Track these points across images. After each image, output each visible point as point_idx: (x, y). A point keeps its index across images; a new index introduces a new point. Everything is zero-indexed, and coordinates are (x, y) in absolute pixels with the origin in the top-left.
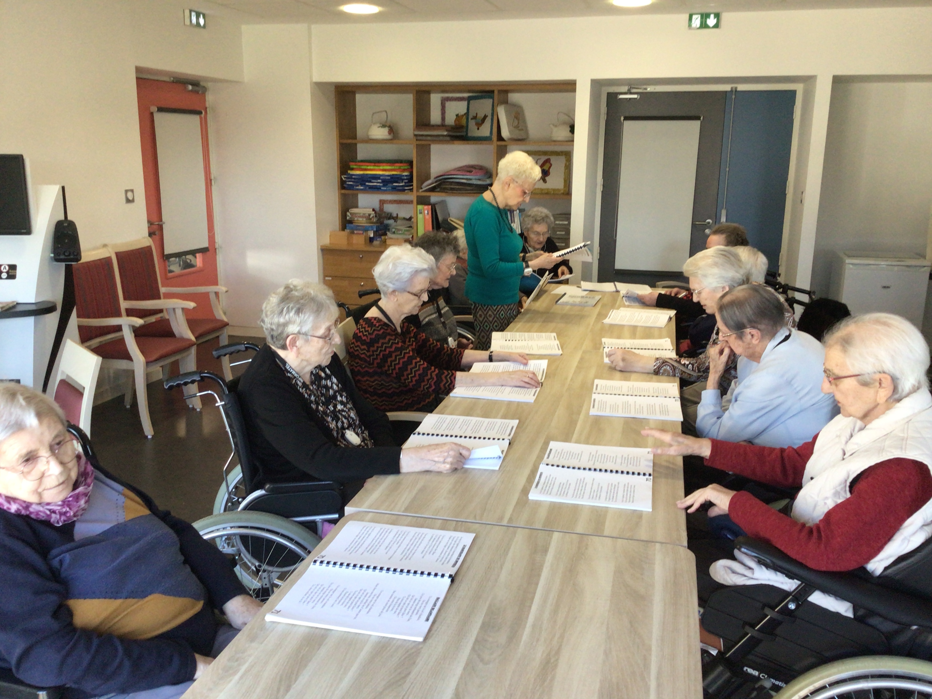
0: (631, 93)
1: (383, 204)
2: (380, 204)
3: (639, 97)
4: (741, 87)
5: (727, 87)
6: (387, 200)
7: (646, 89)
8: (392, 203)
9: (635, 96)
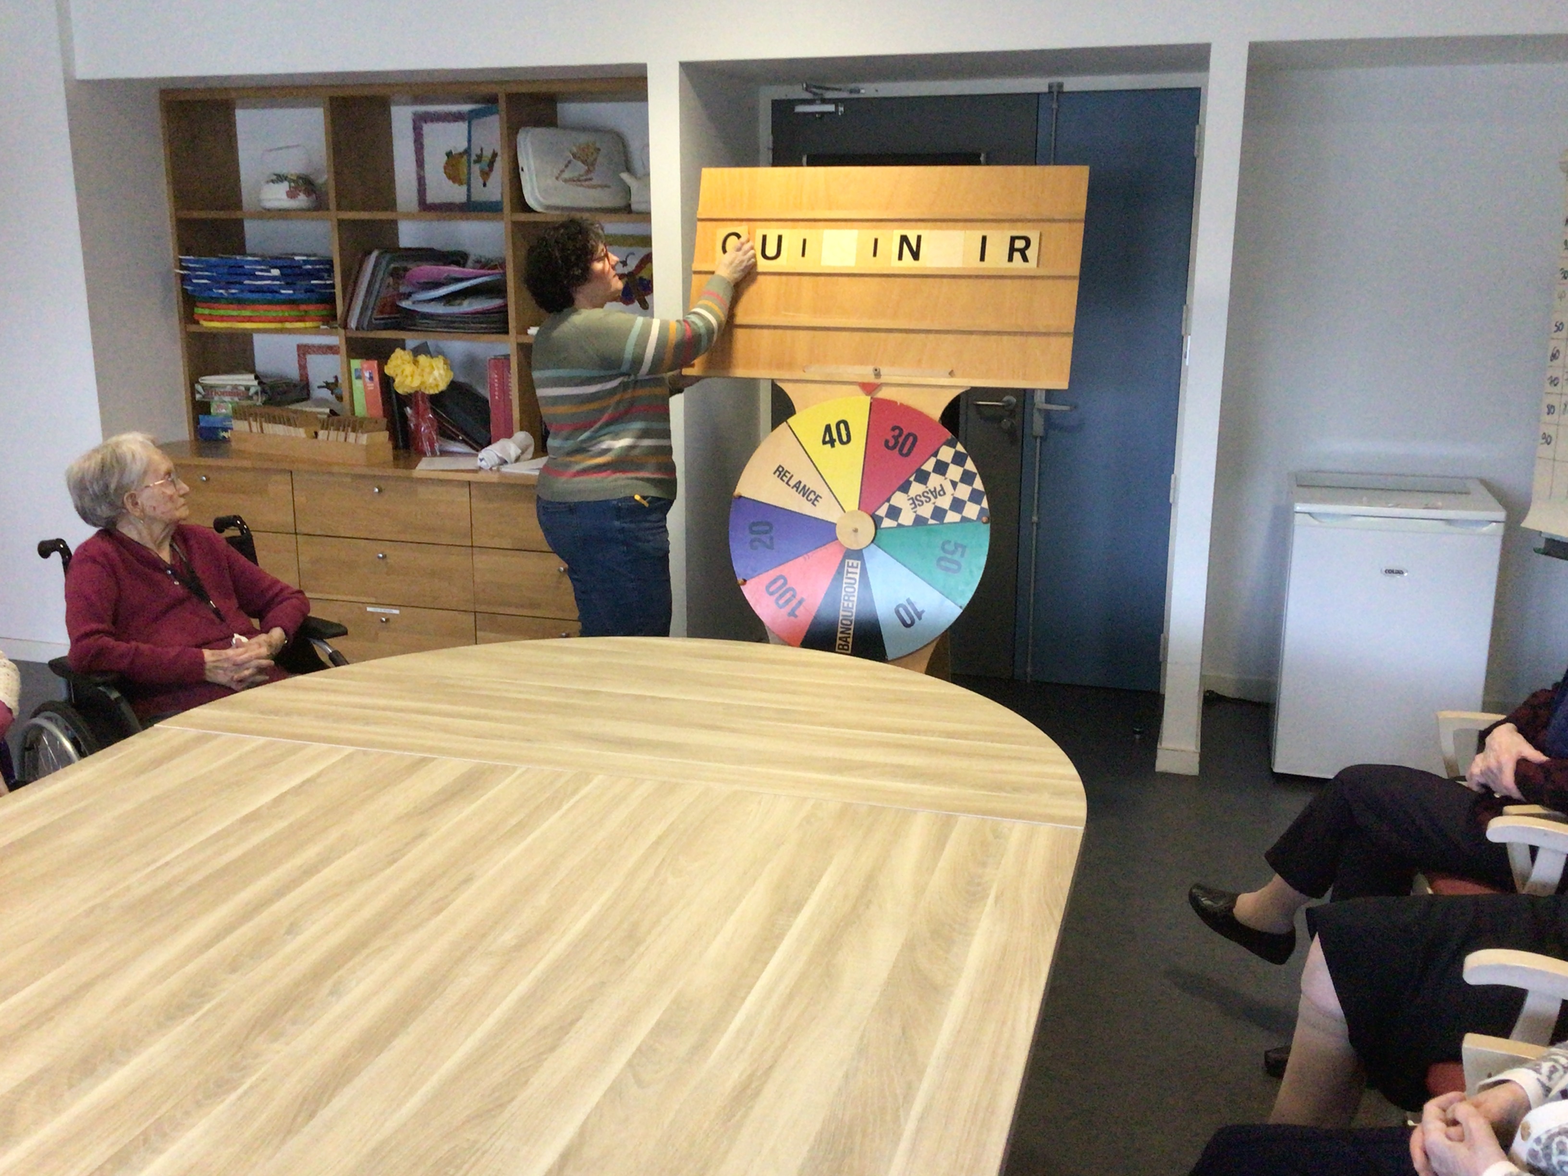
0: (824, 101)
1: (304, 354)
2: (299, 355)
3: (841, 109)
4: (1073, 83)
5: (1038, 84)
6: (314, 346)
7: (858, 91)
8: (324, 353)
9: (831, 108)
